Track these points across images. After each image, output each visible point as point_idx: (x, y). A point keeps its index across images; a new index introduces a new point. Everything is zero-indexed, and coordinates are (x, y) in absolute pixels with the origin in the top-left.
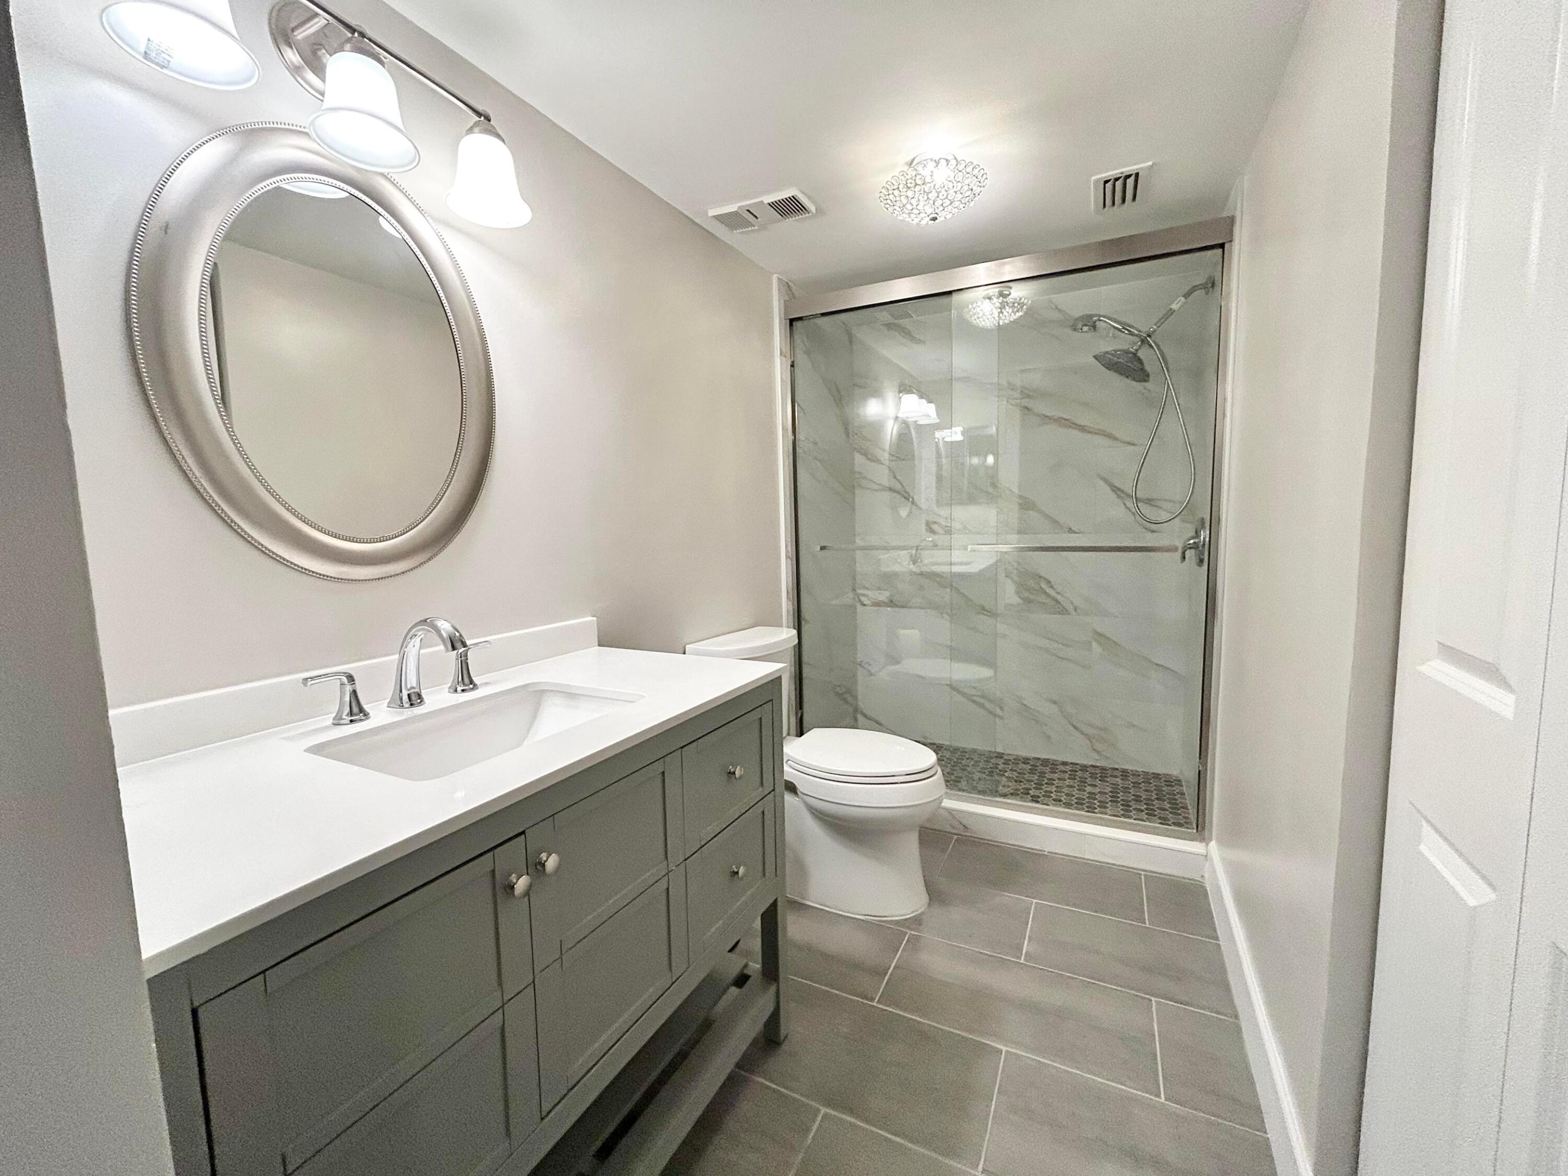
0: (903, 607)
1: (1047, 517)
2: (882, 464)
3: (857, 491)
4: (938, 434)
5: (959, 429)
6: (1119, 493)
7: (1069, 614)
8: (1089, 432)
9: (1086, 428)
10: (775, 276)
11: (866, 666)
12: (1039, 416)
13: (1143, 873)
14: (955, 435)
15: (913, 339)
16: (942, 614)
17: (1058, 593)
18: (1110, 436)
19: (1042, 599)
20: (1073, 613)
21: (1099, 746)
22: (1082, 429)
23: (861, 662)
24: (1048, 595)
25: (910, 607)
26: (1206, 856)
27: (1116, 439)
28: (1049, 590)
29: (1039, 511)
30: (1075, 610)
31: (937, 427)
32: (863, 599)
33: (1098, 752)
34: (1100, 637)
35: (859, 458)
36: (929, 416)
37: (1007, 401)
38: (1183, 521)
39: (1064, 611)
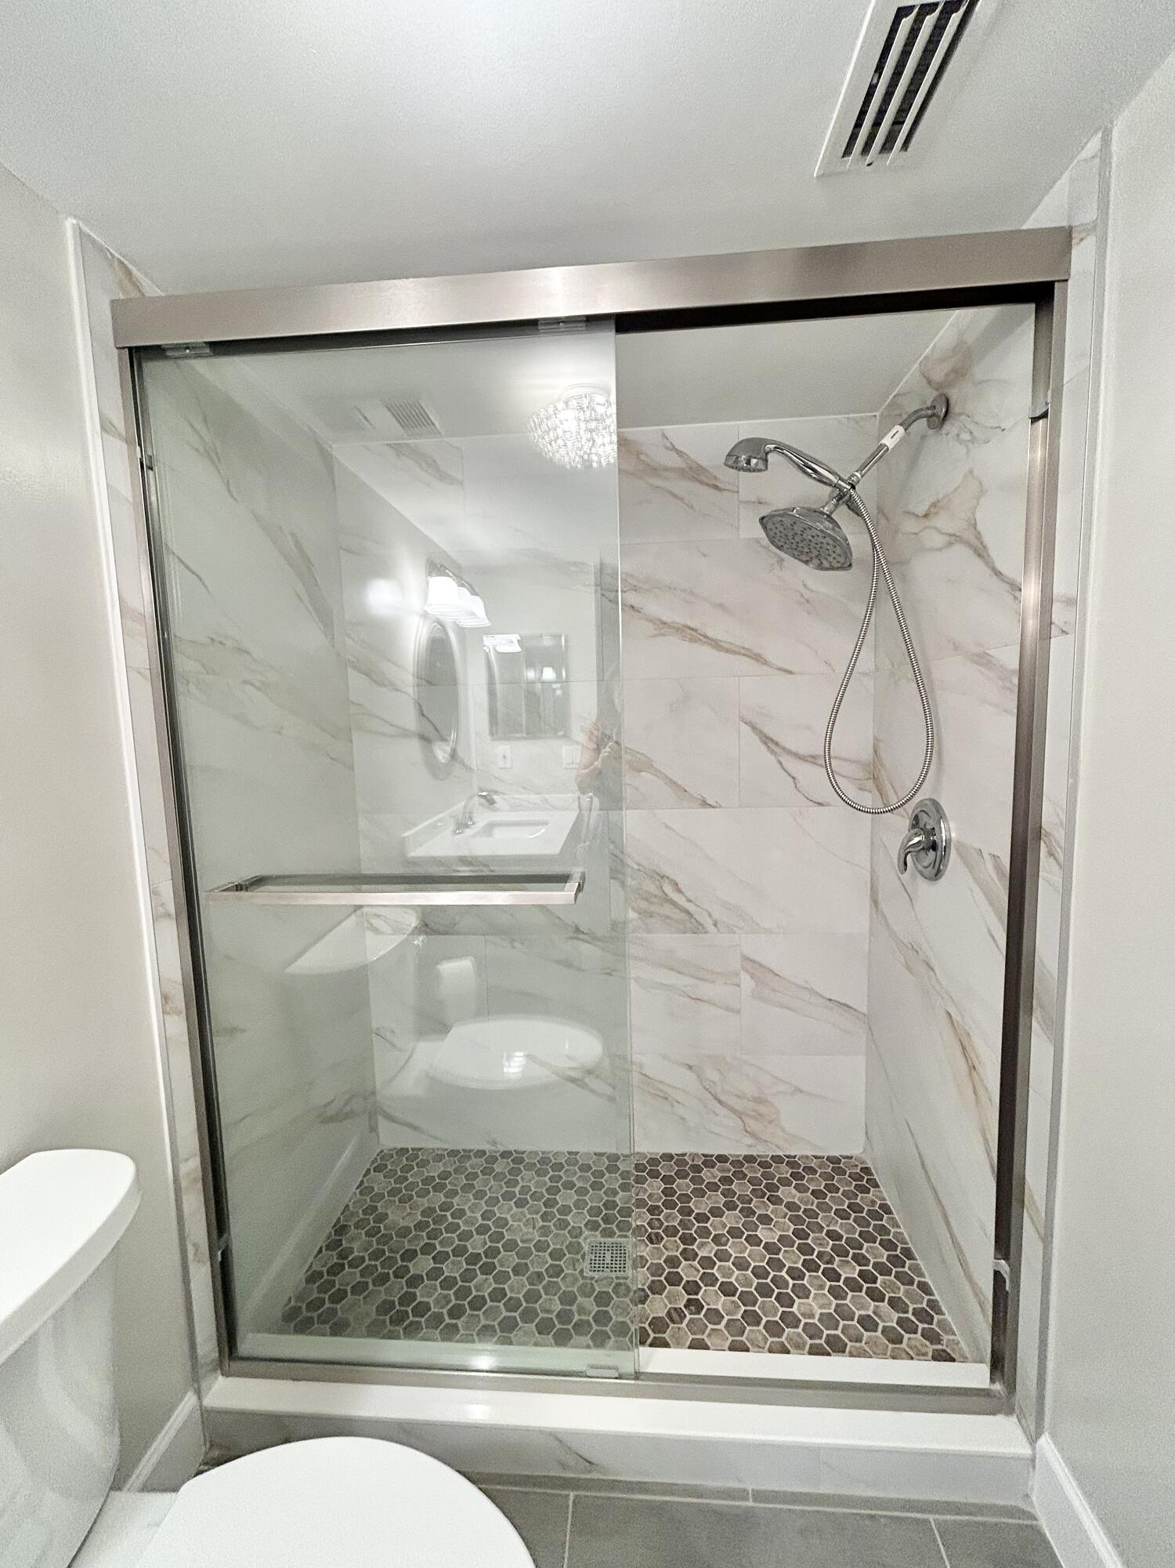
0: (446, 933)
1: (672, 783)
2: (398, 690)
3: (355, 736)
4: (489, 642)
5: (515, 637)
6: (770, 745)
7: (706, 932)
8: (727, 651)
9: (722, 644)
10: (69, 223)
11: (388, 1035)
12: (652, 621)
13: (931, 1517)
14: (507, 643)
15: (443, 476)
16: (513, 940)
17: (689, 901)
18: (758, 658)
19: (667, 910)
20: (711, 928)
21: (753, 1125)
22: (716, 645)
23: (378, 1029)
24: (674, 904)
25: (458, 933)
26: (1033, 1460)
27: (765, 663)
28: (675, 897)
29: (658, 773)
30: (715, 925)
31: (487, 631)
32: (375, 922)
33: (753, 1135)
34: (751, 964)
35: (355, 679)
36: (473, 614)
37: (603, 595)
38: (861, 789)
39: (698, 928)
